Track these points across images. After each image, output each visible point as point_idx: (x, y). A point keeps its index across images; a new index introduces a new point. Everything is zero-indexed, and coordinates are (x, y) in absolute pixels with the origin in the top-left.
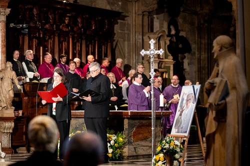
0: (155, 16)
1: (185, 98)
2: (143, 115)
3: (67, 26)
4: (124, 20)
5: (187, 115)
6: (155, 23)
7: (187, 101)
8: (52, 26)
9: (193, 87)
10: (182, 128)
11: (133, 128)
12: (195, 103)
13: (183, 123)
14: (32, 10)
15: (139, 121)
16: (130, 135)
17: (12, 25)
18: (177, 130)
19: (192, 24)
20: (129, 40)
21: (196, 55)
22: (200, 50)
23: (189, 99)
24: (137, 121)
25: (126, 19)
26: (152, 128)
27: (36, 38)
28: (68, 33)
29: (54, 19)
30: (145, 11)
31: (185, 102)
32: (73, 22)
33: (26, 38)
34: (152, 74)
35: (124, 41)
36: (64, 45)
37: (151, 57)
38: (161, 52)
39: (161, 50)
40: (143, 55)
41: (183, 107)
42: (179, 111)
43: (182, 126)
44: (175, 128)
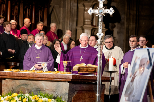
1: (138, 62)
2: (85, 80)
5: (140, 82)
7: (141, 66)
9: (148, 50)
10: (134, 96)
11: (74, 92)
12: (150, 69)
13: (134, 90)
15: (80, 85)
16: (70, 100)
18: (127, 98)
20: (64, 7)
21: (125, 25)
23: (143, 63)
24: (78, 86)
26: (98, 95)
31: (137, 67)
34: (100, 35)
35: (60, 7)
36: (3, 7)
37: (100, 16)
38: (111, 11)
39: (111, 9)
40: (90, 14)
41: (136, 73)
42: (130, 77)
43: (133, 95)
44: (125, 96)
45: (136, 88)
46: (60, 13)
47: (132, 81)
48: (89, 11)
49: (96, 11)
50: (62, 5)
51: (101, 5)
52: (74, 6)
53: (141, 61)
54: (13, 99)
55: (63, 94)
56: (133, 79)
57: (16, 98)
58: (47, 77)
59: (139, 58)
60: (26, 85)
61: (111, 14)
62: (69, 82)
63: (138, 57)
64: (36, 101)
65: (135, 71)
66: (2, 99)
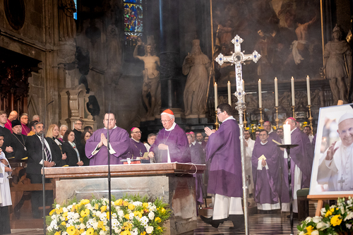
0: (67, 71)
4: (37, 72)
6: (67, 79)
7: (343, 132)
11: (173, 190)
13: (340, 173)
19: (99, 84)
20: (43, 97)
23: (346, 128)
25: (39, 71)
30: (61, 64)
31: (334, 134)
34: (240, 94)
35: (38, 97)
37: (237, 65)
38: (255, 56)
39: (255, 53)
41: (334, 144)
42: (322, 152)
43: (339, 179)
44: (319, 183)
45: (344, 168)
46: (38, 104)
48: (217, 60)
49: (231, 60)
50: (40, 94)
51: (238, 48)
52: (54, 95)
53: (341, 125)
54: (83, 208)
55: (161, 194)
56: (330, 154)
57: (89, 207)
58: (133, 169)
59: (334, 121)
60: (97, 185)
61: (255, 60)
62: (167, 175)
63: (332, 119)
64: (124, 208)
65: (332, 141)
66: (65, 210)
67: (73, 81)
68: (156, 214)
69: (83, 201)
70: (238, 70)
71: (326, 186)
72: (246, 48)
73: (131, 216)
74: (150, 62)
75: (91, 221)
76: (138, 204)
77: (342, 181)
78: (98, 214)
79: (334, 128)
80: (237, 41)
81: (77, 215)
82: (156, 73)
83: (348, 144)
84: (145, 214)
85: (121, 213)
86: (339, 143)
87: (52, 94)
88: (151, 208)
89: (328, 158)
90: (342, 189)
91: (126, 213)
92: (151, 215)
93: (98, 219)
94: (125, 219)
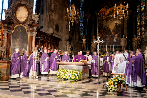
0: (67, 41)
3: (49, 41)
4: (61, 41)
8: (46, 40)
9: (123, 54)
14: (41, 35)
15: (85, 67)
17: (37, 37)
19: (74, 44)
22: (75, 50)
27: (41, 43)
28: (49, 42)
29: (46, 38)
32: (51, 40)
33: (39, 42)
35: (61, 46)
36: (48, 45)
38: (102, 41)
40: (95, 42)
44: (114, 71)
45: (120, 68)
46: (61, 48)
47: (117, 65)
48: (94, 42)
49: (97, 42)
51: (99, 39)
54: (64, 71)
57: (65, 71)
60: (68, 66)
61: (102, 42)
63: (118, 56)
64: (73, 72)
65: (118, 62)
66: (60, 71)
67: (68, 43)
68: (79, 74)
69: (64, 70)
70: (98, 44)
71: (116, 72)
72: (100, 40)
73: (74, 74)
74: (84, 40)
75: (65, 74)
76: (76, 71)
77: (119, 71)
78: (67, 73)
79: (119, 58)
80: (99, 38)
81: (63, 73)
82: (85, 42)
83: (121, 63)
84: (77, 74)
85: (72, 73)
86: (119, 62)
87: (63, 46)
88: (78, 72)
89: (116, 65)
90: (119, 73)
91: (73, 73)
92: (78, 74)
93: (67, 74)
94: (73, 74)
